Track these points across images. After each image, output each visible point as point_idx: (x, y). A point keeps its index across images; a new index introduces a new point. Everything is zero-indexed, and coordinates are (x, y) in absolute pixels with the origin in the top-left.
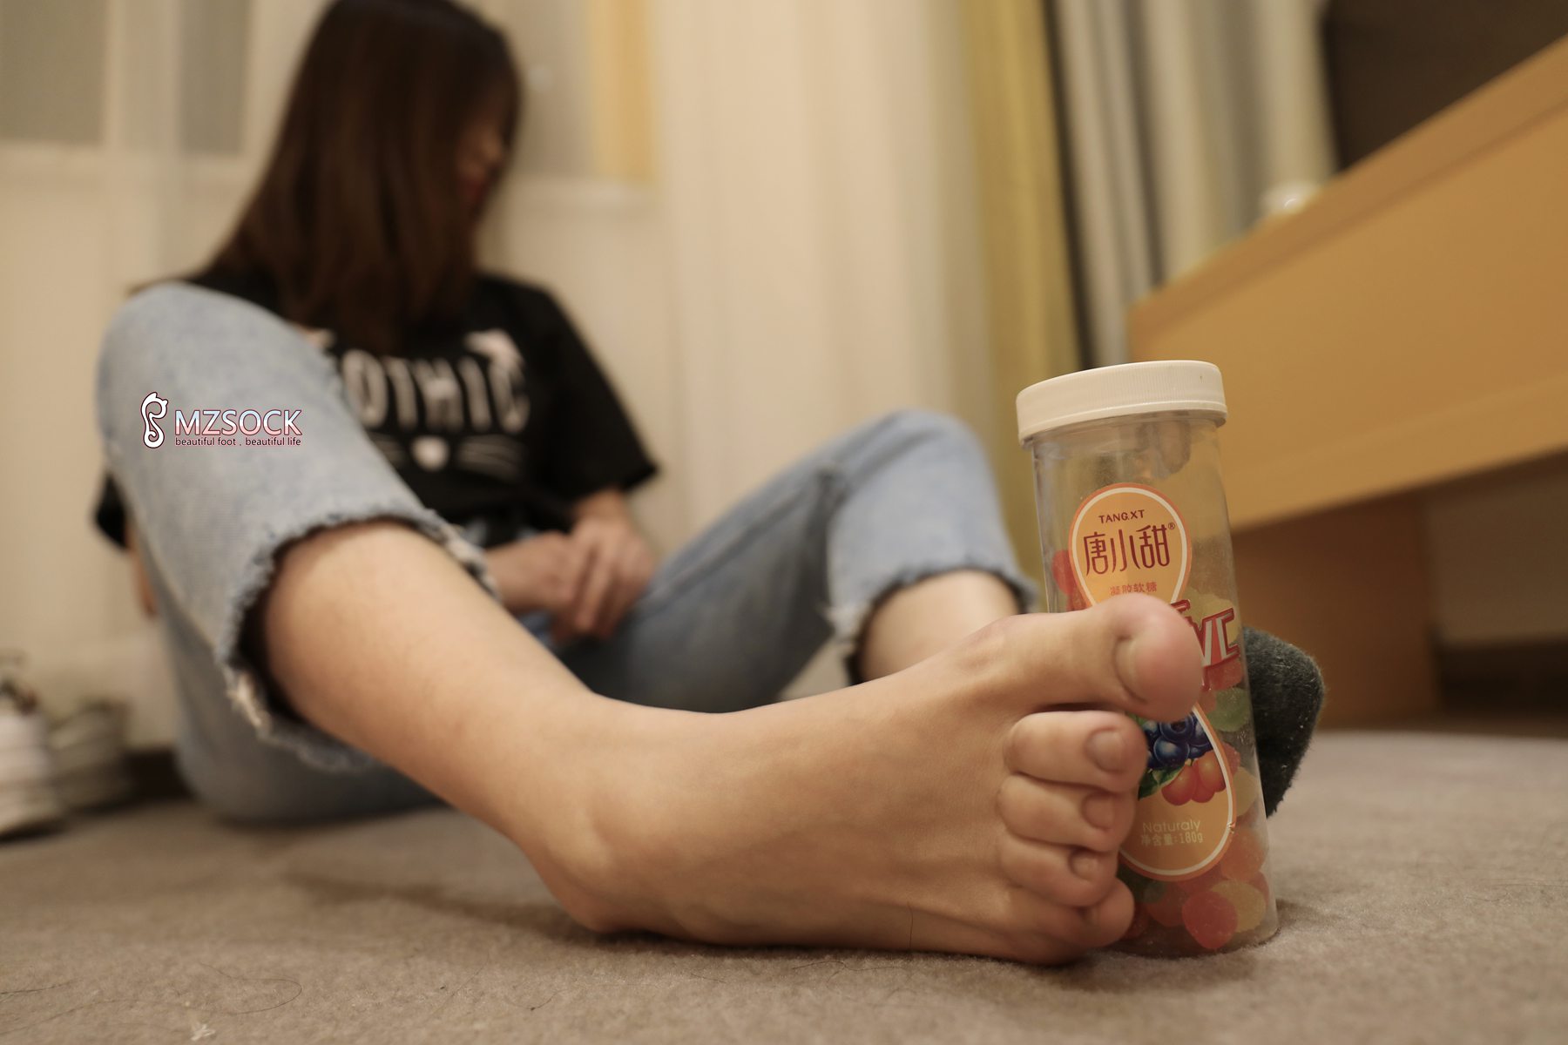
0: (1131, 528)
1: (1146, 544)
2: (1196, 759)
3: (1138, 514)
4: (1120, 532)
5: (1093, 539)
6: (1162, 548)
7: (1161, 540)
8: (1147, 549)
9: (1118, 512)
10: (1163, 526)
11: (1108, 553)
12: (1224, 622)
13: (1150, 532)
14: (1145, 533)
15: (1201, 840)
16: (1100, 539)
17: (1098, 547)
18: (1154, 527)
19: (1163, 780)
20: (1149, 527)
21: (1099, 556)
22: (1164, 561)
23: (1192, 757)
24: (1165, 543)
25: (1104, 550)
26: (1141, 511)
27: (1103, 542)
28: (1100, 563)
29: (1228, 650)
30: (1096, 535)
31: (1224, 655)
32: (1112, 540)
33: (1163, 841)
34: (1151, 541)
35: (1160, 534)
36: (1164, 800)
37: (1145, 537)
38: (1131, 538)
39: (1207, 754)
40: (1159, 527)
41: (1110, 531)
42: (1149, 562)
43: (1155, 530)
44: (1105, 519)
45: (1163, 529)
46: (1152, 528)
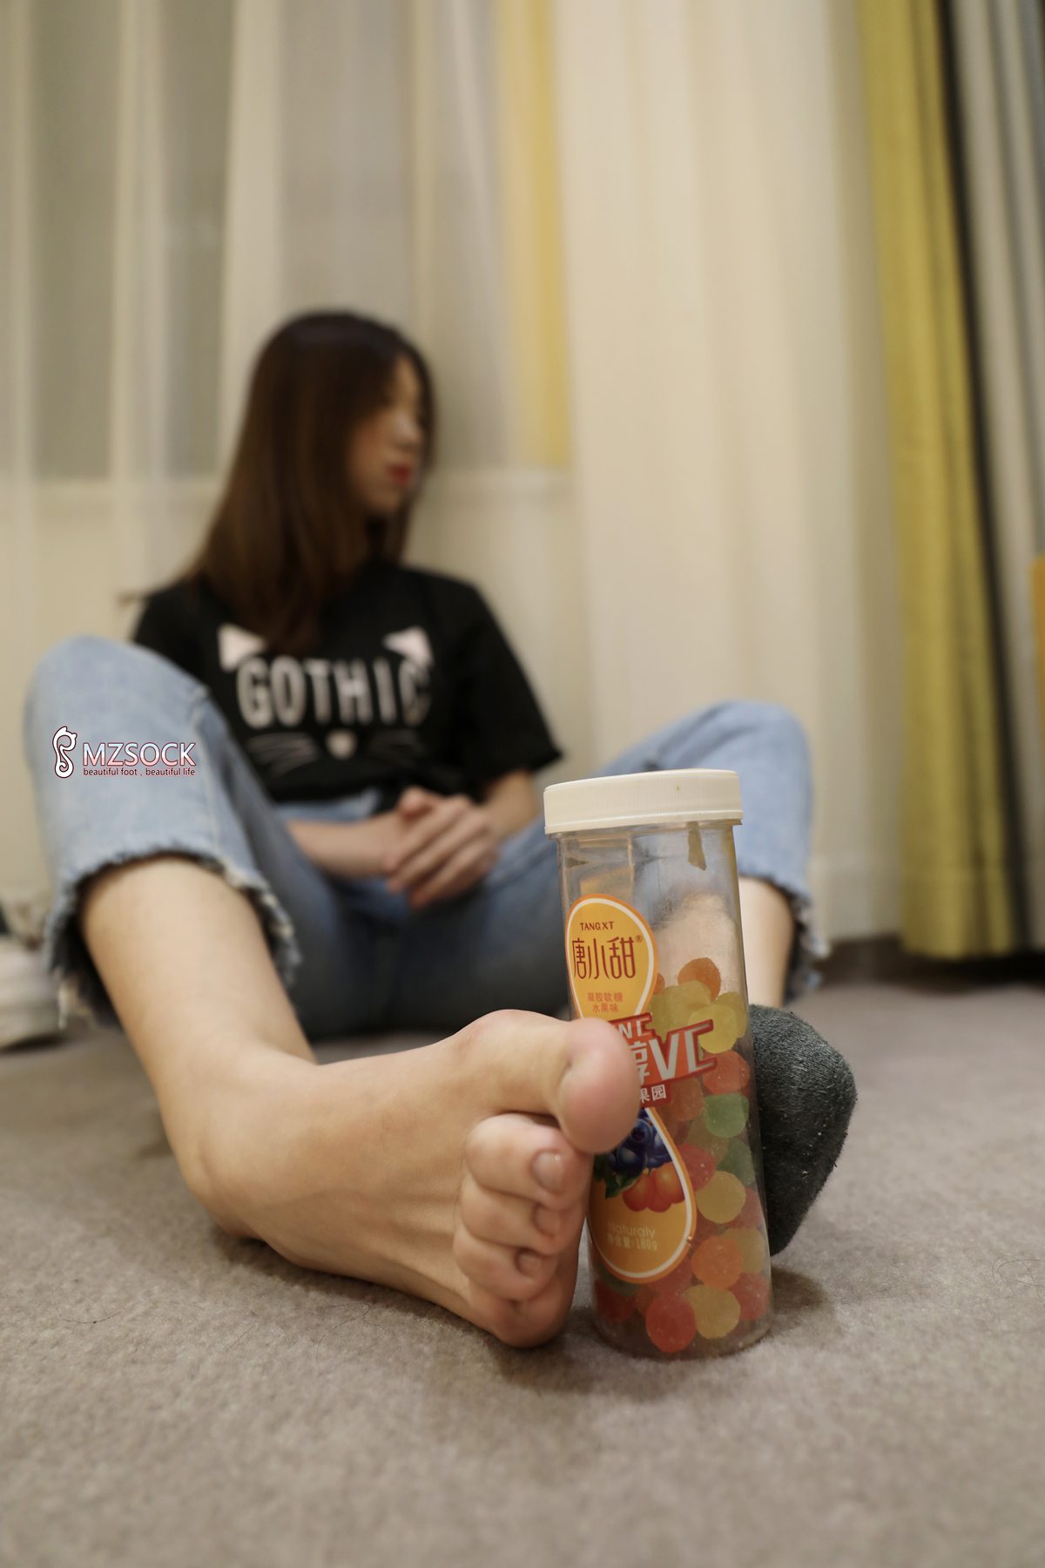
0: (603, 937)
1: (615, 955)
2: (654, 1169)
3: (609, 925)
4: (595, 940)
5: (578, 944)
6: (629, 960)
7: (628, 952)
8: (615, 960)
9: (593, 921)
10: (630, 938)
11: (586, 959)
12: (695, 1035)
13: (618, 944)
14: (614, 944)
15: (655, 1248)
16: (581, 945)
17: (581, 952)
18: (622, 939)
19: (624, 1184)
20: (617, 938)
21: (581, 962)
22: (630, 973)
23: (650, 1166)
24: (632, 956)
25: (584, 957)
26: (611, 923)
27: (584, 948)
28: (583, 968)
29: (698, 1063)
30: (581, 940)
31: (692, 1067)
32: (589, 948)
33: (622, 1242)
34: (619, 952)
35: (627, 946)
36: (623, 1202)
37: (614, 949)
38: (603, 947)
39: (665, 1167)
40: (626, 939)
41: (588, 939)
42: (617, 974)
43: (623, 942)
44: (584, 926)
45: (631, 941)
46: (620, 940)
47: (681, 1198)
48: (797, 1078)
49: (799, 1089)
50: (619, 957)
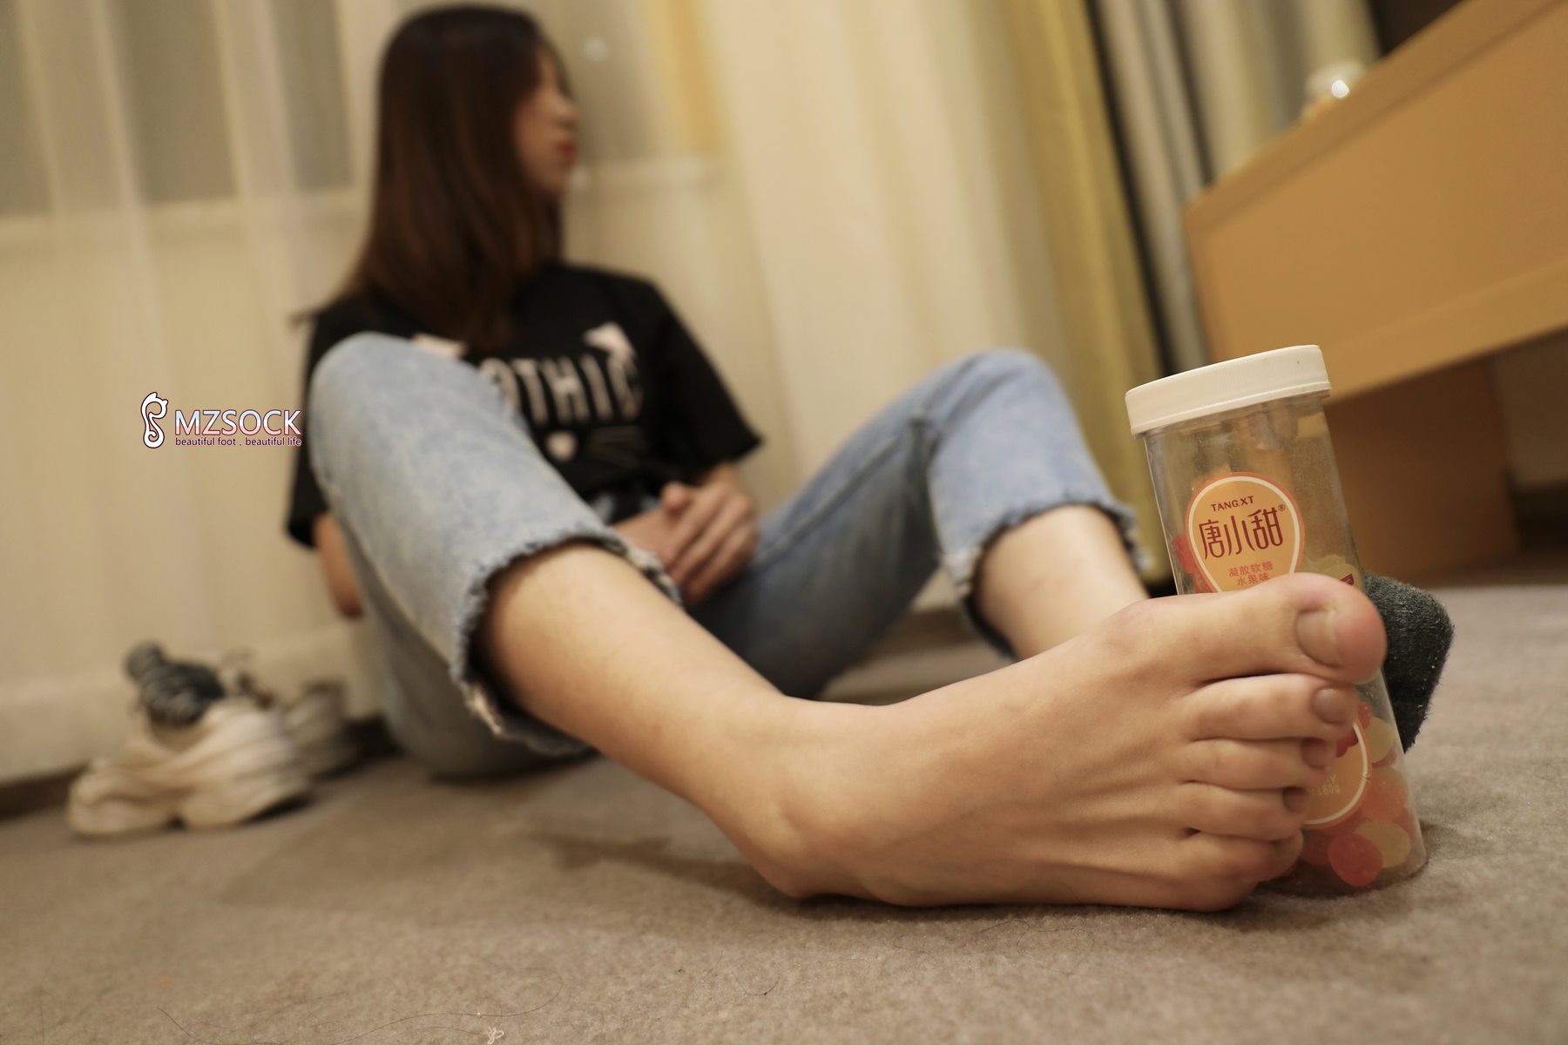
0: (1241, 513)
1: (1259, 528)
3: (1248, 500)
4: (1233, 518)
5: (1208, 526)
6: (1274, 529)
7: (1272, 522)
8: (1260, 532)
9: (1228, 500)
10: (1273, 509)
13: (1261, 516)
14: (1256, 518)
15: (1338, 792)
16: (1214, 525)
17: (1213, 533)
18: (1265, 510)
20: (1259, 511)
21: (1215, 542)
22: (1277, 541)
24: (1277, 524)
25: (1219, 535)
26: (1251, 498)
27: (1217, 528)
28: (1217, 548)
30: (1210, 522)
32: (1225, 526)
34: (1263, 524)
35: (1271, 517)
37: (1257, 521)
38: (1243, 523)
40: (1269, 510)
41: (1223, 518)
42: (1263, 544)
43: (1266, 513)
44: (1217, 507)
45: (1274, 511)
46: (1262, 512)
47: (1356, 741)
48: (1403, 621)
49: (1408, 630)
50: (1263, 529)
